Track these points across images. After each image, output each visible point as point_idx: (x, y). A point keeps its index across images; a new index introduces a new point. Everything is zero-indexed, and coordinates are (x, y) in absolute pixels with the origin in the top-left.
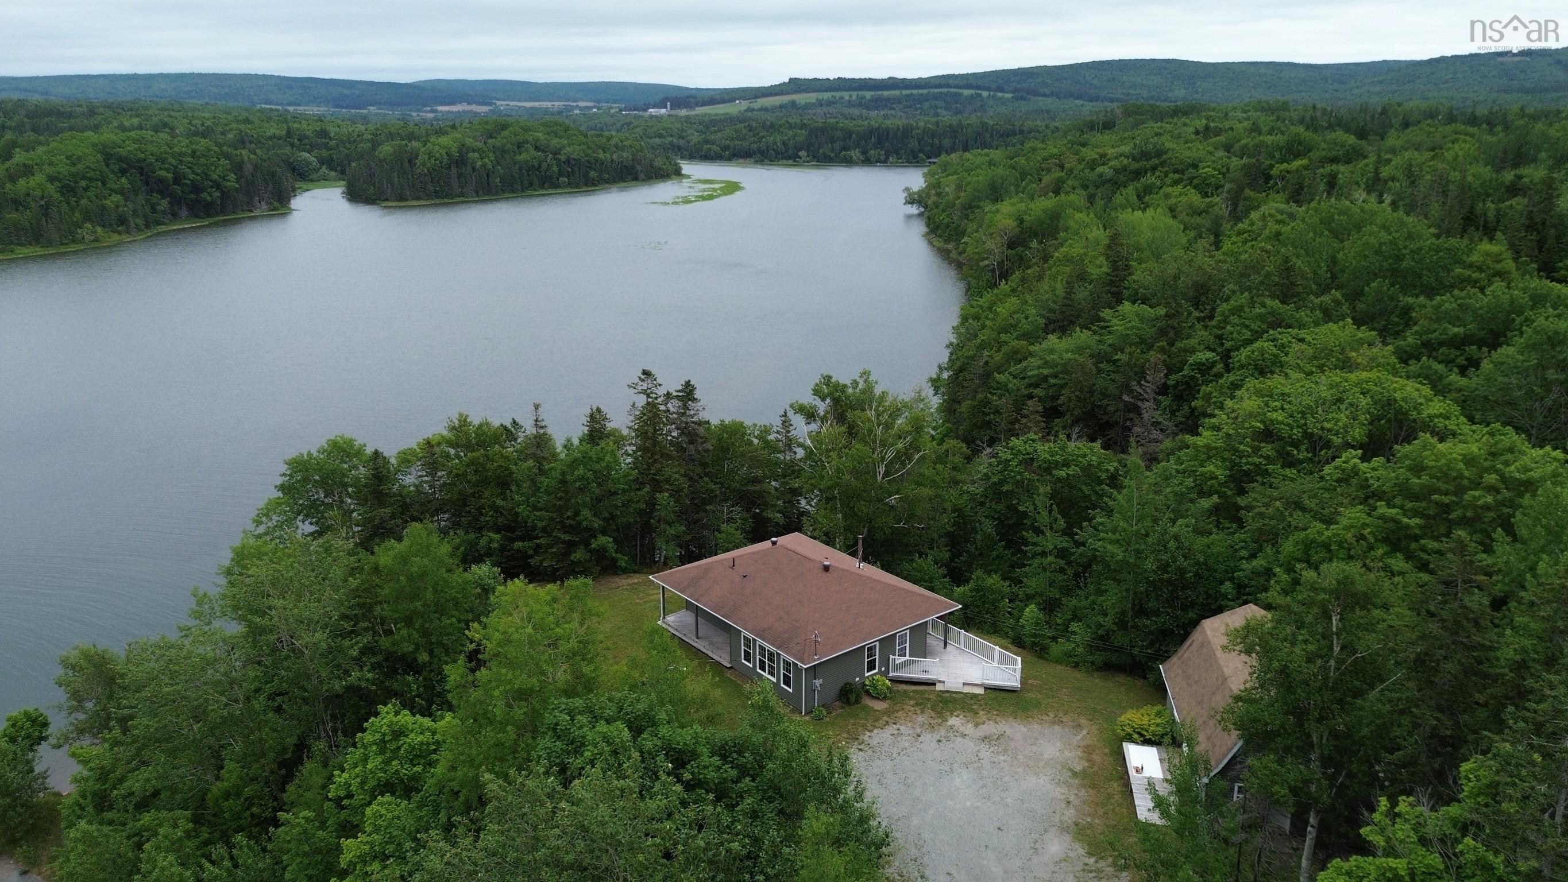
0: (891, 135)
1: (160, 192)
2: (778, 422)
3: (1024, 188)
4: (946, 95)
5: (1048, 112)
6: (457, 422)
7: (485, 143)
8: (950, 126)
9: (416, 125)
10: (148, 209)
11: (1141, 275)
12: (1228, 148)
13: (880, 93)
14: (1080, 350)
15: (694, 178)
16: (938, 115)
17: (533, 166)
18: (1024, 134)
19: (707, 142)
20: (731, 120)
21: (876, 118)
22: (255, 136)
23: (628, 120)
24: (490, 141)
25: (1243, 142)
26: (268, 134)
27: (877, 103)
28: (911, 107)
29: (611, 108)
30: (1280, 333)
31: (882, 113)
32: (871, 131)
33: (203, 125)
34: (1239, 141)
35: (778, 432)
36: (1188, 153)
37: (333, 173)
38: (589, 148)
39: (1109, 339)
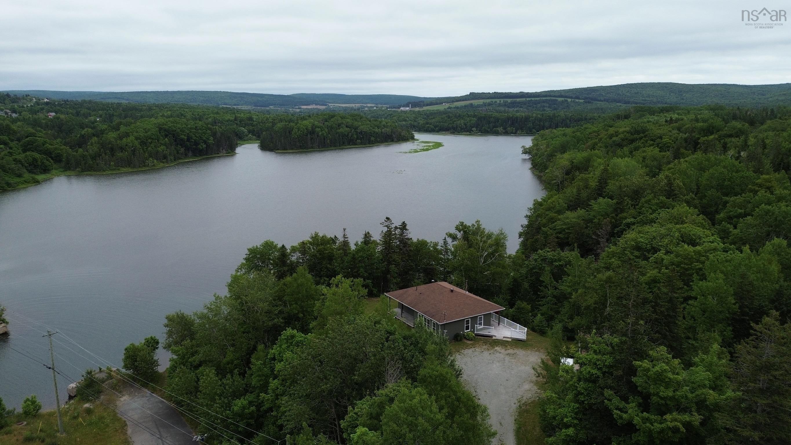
0: (519, 120)
1: (181, 145)
2: (441, 243)
3: (579, 147)
4: (549, 100)
5: (602, 109)
6: (314, 235)
7: (324, 124)
8: (549, 116)
9: (292, 115)
10: (175, 152)
11: (612, 186)
12: (679, 129)
13: (515, 99)
14: (579, 217)
15: (420, 140)
16: (544, 110)
17: (345, 135)
18: (586, 120)
19: (427, 123)
20: (439, 113)
21: (513, 112)
22: (221, 120)
23: (390, 113)
24: (326, 123)
25: (687, 126)
26: (226, 119)
27: (513, 105)
28: (531, 106)
29: (383, 107)
30: (663, 211)
31: (516, 109)
32: (509, 118)
33: (198, 115)
34: (684, 126)
35: (442, 246)
36: (659, 131)
37: (254, 137)
38: (371, 126)
39: (592, 213)
